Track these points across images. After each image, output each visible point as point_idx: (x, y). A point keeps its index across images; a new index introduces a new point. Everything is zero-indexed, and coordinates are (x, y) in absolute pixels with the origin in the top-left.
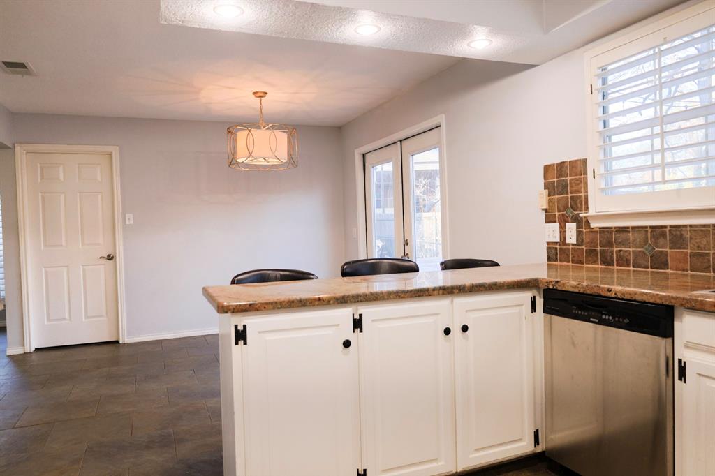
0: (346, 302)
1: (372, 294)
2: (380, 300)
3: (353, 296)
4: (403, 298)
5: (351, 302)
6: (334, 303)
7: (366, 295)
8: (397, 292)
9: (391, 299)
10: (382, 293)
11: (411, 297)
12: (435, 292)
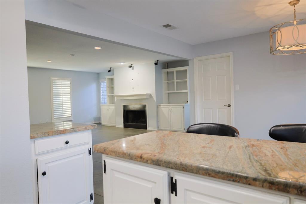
0: (159, 165)
1: (181, 164)
2: (189, 171)
3: (165, 162)
4: (212, 177)
5: (163, 166)
6: (151, 163)
7: (176, 164)
8: (207, 170)
9: (200, 174)
10: (191, 166)
11: (223, 179)
12: (257, 183)
